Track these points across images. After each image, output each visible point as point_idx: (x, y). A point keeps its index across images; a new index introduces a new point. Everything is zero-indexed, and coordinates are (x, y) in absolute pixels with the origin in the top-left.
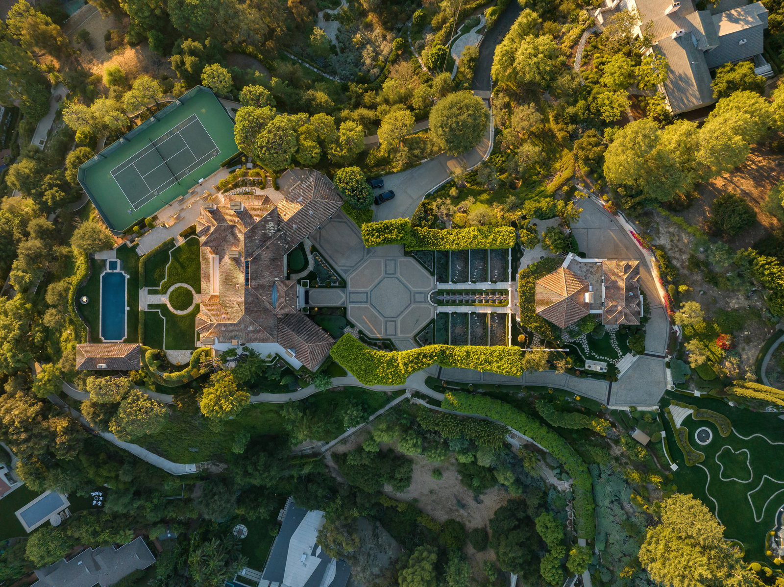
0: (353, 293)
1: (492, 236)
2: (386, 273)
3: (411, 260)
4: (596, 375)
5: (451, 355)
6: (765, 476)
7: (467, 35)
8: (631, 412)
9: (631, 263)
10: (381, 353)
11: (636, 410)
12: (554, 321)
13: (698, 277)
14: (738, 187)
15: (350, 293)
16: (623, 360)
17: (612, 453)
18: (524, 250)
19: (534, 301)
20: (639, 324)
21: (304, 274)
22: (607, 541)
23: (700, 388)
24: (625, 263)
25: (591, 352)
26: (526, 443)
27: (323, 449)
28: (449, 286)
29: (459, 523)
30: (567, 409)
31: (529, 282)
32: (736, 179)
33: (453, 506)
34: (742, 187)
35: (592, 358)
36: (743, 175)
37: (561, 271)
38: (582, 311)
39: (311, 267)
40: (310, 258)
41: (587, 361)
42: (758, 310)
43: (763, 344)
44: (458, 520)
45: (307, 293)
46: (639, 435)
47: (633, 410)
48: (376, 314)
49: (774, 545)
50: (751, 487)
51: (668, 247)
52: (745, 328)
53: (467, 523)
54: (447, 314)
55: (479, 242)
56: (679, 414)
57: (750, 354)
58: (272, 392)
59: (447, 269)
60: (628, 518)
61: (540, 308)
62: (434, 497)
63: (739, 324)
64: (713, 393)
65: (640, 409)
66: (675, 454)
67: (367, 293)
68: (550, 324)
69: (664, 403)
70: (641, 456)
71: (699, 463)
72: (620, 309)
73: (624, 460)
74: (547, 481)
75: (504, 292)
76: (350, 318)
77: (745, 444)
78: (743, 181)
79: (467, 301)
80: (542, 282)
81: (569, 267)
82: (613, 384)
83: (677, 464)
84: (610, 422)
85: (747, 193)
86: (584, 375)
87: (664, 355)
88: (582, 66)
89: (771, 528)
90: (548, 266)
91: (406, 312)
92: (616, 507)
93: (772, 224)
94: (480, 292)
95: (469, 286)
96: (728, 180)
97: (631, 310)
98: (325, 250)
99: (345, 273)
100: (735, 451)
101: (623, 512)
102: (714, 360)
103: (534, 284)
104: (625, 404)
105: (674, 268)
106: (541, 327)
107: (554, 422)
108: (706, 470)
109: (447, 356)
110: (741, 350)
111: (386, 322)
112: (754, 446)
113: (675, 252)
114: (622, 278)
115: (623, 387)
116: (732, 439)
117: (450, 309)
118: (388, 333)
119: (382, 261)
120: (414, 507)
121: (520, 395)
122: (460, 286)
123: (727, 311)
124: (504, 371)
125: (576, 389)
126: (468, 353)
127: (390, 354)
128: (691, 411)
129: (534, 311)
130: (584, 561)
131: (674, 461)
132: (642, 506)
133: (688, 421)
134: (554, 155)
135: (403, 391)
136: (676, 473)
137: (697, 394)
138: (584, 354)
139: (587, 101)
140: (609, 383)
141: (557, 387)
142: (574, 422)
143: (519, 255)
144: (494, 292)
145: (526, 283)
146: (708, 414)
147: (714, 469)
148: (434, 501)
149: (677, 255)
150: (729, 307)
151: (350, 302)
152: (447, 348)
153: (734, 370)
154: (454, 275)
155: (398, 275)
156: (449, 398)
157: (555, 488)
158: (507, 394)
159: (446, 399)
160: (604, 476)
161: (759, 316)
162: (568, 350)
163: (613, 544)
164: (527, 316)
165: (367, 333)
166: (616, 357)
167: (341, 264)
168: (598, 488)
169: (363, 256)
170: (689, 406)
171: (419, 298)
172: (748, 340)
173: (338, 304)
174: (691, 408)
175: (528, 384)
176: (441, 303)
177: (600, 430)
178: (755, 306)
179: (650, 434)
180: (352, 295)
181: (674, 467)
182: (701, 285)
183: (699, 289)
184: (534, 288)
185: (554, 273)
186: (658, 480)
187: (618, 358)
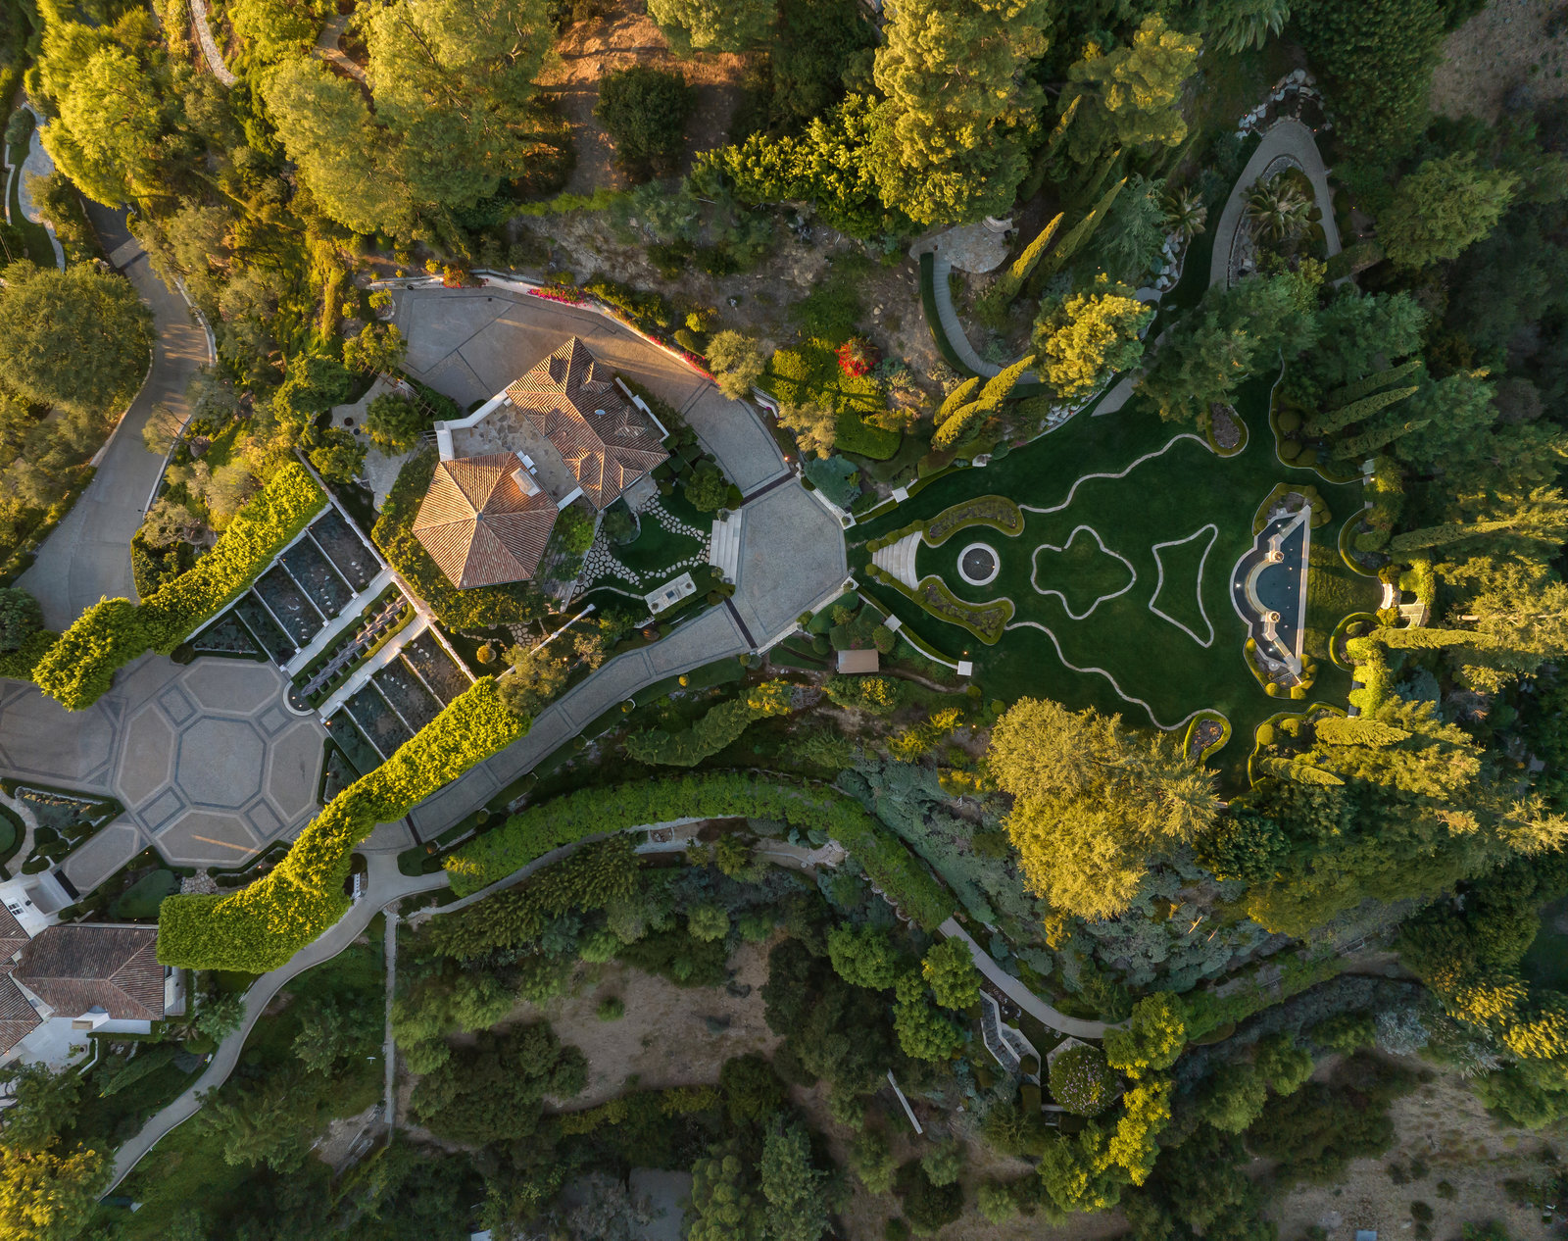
0: (145, 809)
1: (272, 510)
2: (178, 724)
3: (203, 662)
4: (690, 609)
5: (386, 788)
6: (1155, 547)
7: (28, 160)
8: (804, 627)
9: (559, 353)
10: (254, 887)
11: (809, 616)
12: (501, 577)
13: (700, 280)
14: (628, 50)
15: (139, 814)
16: (714, 543)
17: (849, 729)
18: (367, 484)
19: (439, 572)
20: (666, 456)
21: (29, 844)
22: (988, 898)
23: (896, 481)
24: (547, 362)
25: (642, 576)
26: (697, 830)
27: (388, 1119)
28: (302, 658)
29: (747, 1058)
30: (693, 713)
31: (404, 540)
32: (614, 39)
33: (710, 1035)
34: (636, 44)
35: (654, 585)
36: (625, 20)
37: (441, 472)
38: (538, 517)
39: (31, 824)
40: (16, 806)
41: (648, 598)
42: (851, 252)
43: (921, 307)
44: (740, 1053)
45: (60, 876)
46: (848, 661)
47: (807, 619)
48: (217, 814)
49: (1274, 665)
50: (1144, 589)
51: (606, 266)
52: (868, 304)
53: (760, 1046)
54: (340, 713)
55: (264, 539)
56: (899, 560)
57: (916, 344)
58: (167, 1102)
59: (275, 628)
60: (979, 824)
61: (456, 574)
62: (663, 1048)
63: (850, 305)
64: (924, 470)
65: (817, 610)
66: (947, 641)
67: (170, 789)
68: (504, 588)
69: (858, 560)
70: (881, 697)
71: (1009, 624)
72: (601, 457)
73: (879, 725)
74: (804, 866)
75: (391, 593)
76: (175, 859)
77: (1068, 518)
78: (631, 30)
79: (354, 659)
80: (422, 525)
81: (457, 452)
82: (734, 599)
83: (966, 659)
84: (783, 677)
85: (651, 49)
86: (662, 628)
87: (787, 471)
88: (225, 53)
89: (1245, 639)
90: (416, 482)
91: (270, 767)
92: (941, 823)
93: (732, 71)
94: (358, 624)
95: (330, 631)
96: (602, 53)
97: (628, 442)
98: (33, 772)
99: (103, 784)
100: (1062, 544)
101: (958, 823)
102: (872, 410)
103: (413, 536)
104: (785, 621)
105: (648, 297)
106: (490, 608)
107: (687, 759)
108: (1034, 624)
109: (380, 797)
110: (898, 350)
111: (247, 814)
112: (1092, 505)
113: (624, 267)
114: (558, 397)
115: (757, 593)
116: (1038, 528)
117: (337, 700)
118: (267, 834)
119: (153, 706)
120: (640, 1094)
121: (591, 757)
122: (321, 641)
123: (808, 298)
124: (489, 744)
125: (676, 664)
126: (405, 760)
127: (271, 878)
128: (918, 536)
129: (455, 590)
130: (955, 974)
131: (956, 657)
132: (971, 787)
133: (926, 561)
134: (301, 261)
135: (379, 919)
136: (979, 676)
137: (900, 495)
138: (632, 588)
139: (254, 117)
140: (723, 604)
141: (638, 688)
142: (719, 730)
143: (365, 502)
144: (378, 606)
145: (398, 547)
146: (954, 516)
147: (1047, 611)
148: (669, 1054)
149: (632, 269)
150: (801, 288)
151: (152, 830)
152: (368, 781)
153: (918, 397)
154: (295, 630)
155: (202, 709)
156: (455, 869)
157: (824, 870)
158: (567, 773)
159: (451, 874)
160: (874, 781)
161: (864, 262)
162: (591, 607)
163: (999, 893)
164: (449, 607)
165: (226, 863)
166: (696, 547)
167: (82, 774)
168: (883, 811)
169: (112, 725)
170: (905, 530)
171: (272, 721)
172: (893, 321)
173: (134, 850)
174: (912, 531)
175: (583, 726)
176: (316, 700)
177: (772, 708)
178: (838, 250)
179: (869, 645)
180: (146, 815)
181: (965, 668)
182: (718, 289)
183: (722, 300)
184: (419, 545)
185: (432, 487)
186: (952, 718)
187: (703, 546)
